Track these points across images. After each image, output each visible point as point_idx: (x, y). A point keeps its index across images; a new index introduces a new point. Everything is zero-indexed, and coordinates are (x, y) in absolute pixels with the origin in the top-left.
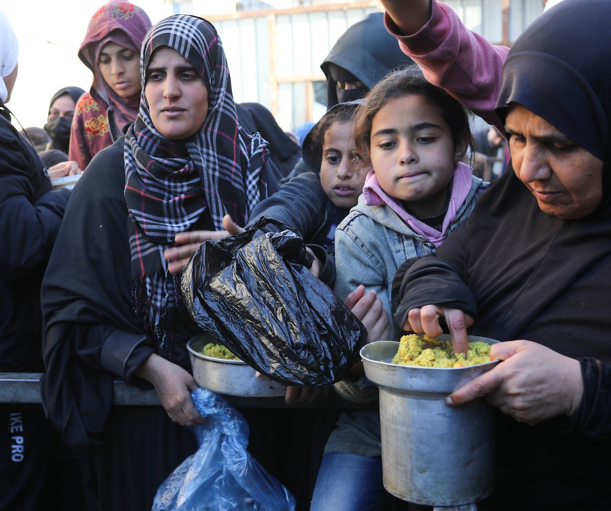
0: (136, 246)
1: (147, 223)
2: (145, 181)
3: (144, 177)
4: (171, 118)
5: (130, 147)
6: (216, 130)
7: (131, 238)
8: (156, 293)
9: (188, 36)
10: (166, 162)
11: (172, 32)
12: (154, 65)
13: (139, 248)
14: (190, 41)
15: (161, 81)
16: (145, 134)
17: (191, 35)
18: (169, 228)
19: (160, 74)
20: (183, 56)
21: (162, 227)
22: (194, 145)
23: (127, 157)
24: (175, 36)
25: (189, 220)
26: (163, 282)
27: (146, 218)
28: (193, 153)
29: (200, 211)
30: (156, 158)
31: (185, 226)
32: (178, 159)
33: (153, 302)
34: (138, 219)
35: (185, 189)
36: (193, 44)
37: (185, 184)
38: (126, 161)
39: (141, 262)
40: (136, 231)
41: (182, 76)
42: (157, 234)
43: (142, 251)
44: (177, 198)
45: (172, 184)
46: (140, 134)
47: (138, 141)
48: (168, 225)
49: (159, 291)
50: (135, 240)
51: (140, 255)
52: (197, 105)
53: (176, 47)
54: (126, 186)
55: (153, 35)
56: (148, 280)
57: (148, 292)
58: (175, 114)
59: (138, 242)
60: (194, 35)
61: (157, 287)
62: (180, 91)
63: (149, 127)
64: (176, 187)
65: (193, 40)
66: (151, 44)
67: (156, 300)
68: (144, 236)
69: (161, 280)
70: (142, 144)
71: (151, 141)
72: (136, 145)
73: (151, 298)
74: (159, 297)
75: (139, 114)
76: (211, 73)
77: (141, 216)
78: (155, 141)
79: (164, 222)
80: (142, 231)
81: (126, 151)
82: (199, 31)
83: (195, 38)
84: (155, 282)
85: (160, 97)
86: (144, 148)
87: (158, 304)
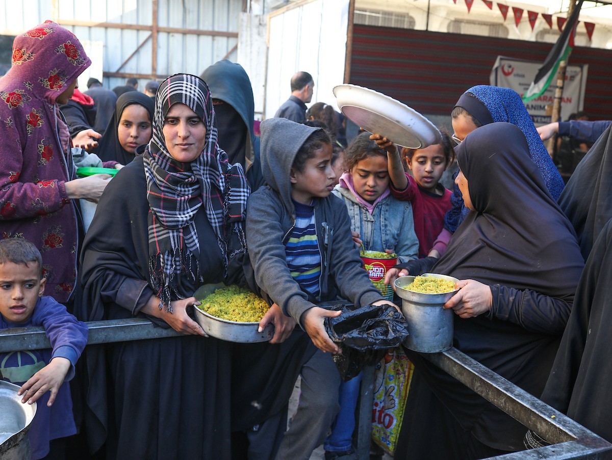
0: (153, 233)
1: (166, 217)
2: (162, 188)
3: (161, 186)
4: (184, 150)
5: (149, 164)
6: (209, 154)
7: (150, 227)
8: (167, 265)
9: (194, 95)
10: (178, 175)
11: (184, 92)
12: (171, 115)
13: (155, 235)
14: (196, 99)
15: (175, 124)
16: (160, 156)
17: (197, 95)
18: (181, 219)
19: (175, 121)
20: (192, 110)
21: (176, 219)
22: (196, 164)
23: (147, 171)
24: (186, 95)
25: (192, 211)
26: (172, 257)
27: (164, 213)
28: (195, 170)
29: (199, 205)
30: (171, 173)
31: (190, 216)
32: (185, 173)
33: (164, 270)
34: (158, 214)
35: (191, 192)
36: (198, 101)
37: (190, 189)
38: (147, 174)
39: (157, 244)
40: (154, 223)
41: (190, 121)
42: (173, 224)
43: (158, 236)
44: (183, 198)
45: (183, 189)
46: (157, 156)
47: (156, 160)
48: (179, 216)
49: (169, 263)
50: (153, 228)
51: (156, 239)
52: (200, 140)
53: (188, 103)
54: (149, 192)
55: (170, 93)
56: (162, 256)
57: (161, 264)
58: (186, 147)
59: (155, 230)
60: (198, 94)
61: (168, 260)
62: (190, 132)
63: (165, 152)
64: (185, 191)
65: (198, 98)
66: (169, 99)
67: (167, 269)
68: (162, 225)
69: (170, 255)
70: (159, 163)
71: (165, 161)
72: (155, 164)
73: (163, 268)
74: (169, 267)
75: (152, 139)
76: (208, 118)
77: (161, 212)
78: (167, 161)
79: (176, 215)
80: (160, 222)
81: (146, 167)
82: (200, 91)
83: (199, 97)
84: (166, 257)
85: (176, 135)
86: (161, 166)
87: (168, 272)
